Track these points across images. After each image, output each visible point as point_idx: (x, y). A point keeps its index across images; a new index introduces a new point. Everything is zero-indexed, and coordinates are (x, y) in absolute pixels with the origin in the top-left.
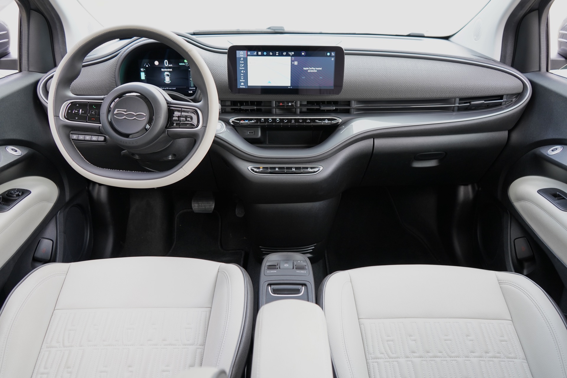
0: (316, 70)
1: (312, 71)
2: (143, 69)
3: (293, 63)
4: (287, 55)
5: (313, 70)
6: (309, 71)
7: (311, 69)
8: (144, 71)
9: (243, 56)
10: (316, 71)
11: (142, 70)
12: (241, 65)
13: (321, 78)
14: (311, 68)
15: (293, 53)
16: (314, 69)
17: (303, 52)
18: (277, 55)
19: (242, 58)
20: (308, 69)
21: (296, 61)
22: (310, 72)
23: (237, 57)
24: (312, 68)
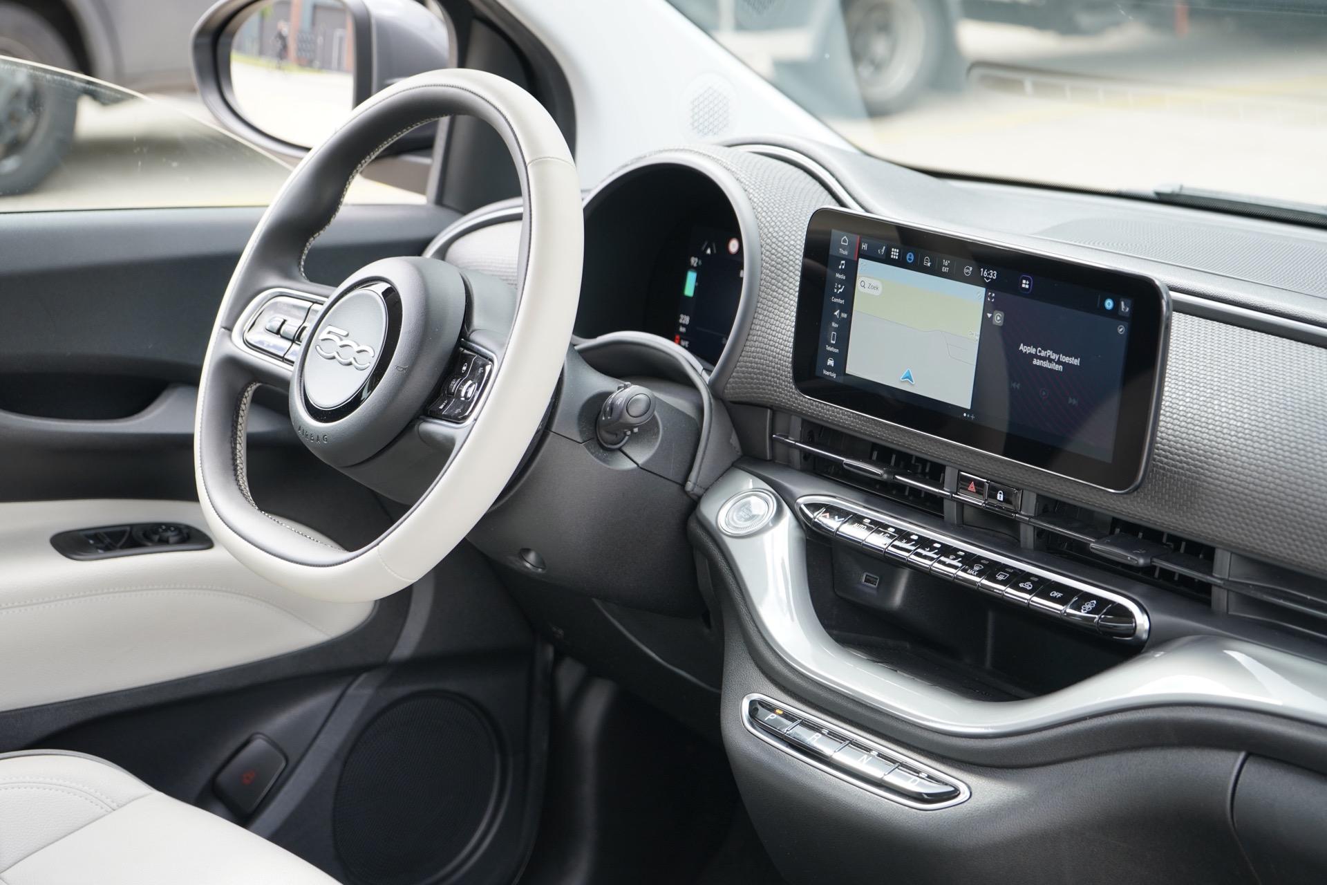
0: (1059, 362)
1: (1046, 364)
2: (697, 259)
3: (989, 315)
4: (975, 280)
5: (1051, 360)
6: (1036, 362)
7: (1043, 354)
8: (696, 269)
9: (846, 253)
10: (1059, 368)
11: (694, 261)
12: (838, 289)
13: (1075, 402)
14: (1045, 350)
15: (993, 275)
16: (1054, 356)
17: (1026, 279)
18: (945, 270)
19: (843, 262)
20: (1033, 351)
21: (1000, 310)
22: (1040, 367)
23: (830, 253)
24: (1049, 353)
